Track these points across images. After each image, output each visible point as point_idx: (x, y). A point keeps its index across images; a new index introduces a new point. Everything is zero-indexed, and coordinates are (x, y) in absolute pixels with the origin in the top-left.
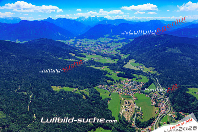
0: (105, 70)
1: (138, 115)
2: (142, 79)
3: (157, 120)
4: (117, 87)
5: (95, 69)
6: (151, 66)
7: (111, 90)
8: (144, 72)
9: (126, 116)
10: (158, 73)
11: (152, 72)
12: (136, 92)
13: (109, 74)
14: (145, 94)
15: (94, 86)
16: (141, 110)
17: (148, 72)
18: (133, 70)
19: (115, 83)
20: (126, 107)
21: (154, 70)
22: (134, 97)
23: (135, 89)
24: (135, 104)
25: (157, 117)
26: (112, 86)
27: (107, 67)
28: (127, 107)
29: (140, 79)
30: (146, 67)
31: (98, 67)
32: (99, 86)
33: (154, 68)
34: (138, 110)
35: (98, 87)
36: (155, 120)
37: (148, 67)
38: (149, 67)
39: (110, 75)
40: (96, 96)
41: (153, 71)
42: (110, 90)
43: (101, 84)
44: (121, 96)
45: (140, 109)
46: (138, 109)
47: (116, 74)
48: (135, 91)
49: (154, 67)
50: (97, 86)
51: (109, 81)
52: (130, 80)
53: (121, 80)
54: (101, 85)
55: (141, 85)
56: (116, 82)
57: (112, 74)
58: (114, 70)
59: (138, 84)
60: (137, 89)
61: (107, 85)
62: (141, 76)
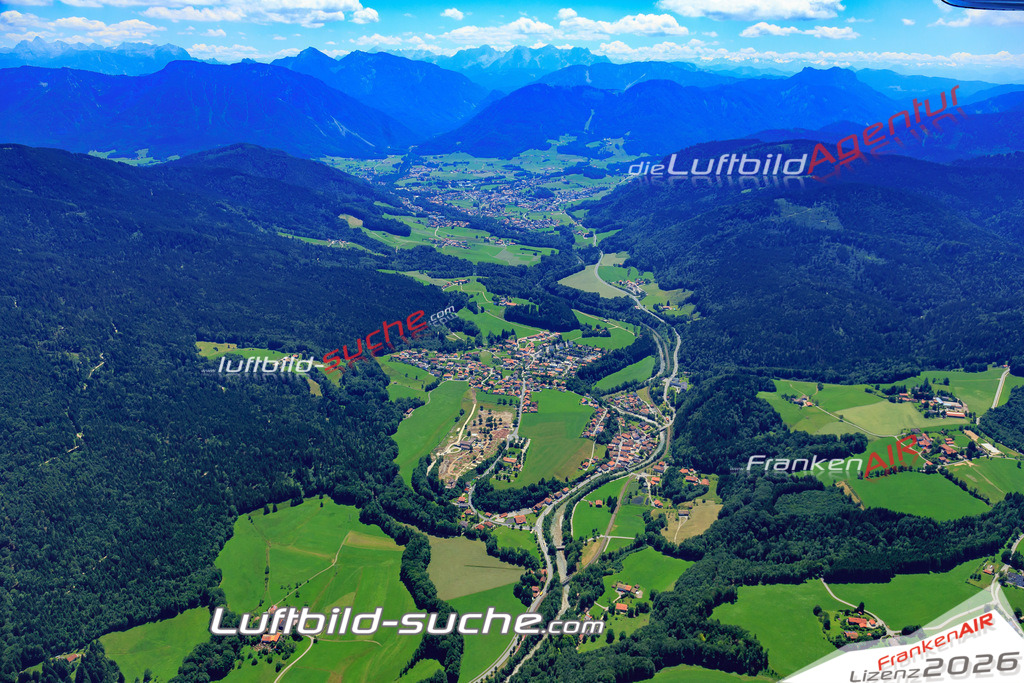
0: (462, 289)
1: (500, 466)
2: (608, 335)
3: (574, 490)
4: (477, 360)
5: (420, 285)
6: (680, 285)
7: (444, 371)
8: (639, 306)
9: (452, 466)
10: (698, 313)
11: (673, 310)
12: (550, 384)
13: (473, 308)
14: (582, 394)
15: (380, 353)
16: (524, 451)
17: (656, 307)
18: (595, 297)
19: (479, 344)
20: (469, 434)
21: (688, 301)
22: (528, 402)
23: (552, 373)
24: (515, 426)
25: (581, 479)
26: (457, 356)
27: (478, 280)
28: (473, 435)
29: (603, 336)
30: (662, 287)
31: (442, 277)
32: (404, 354)
33: (689, 293)
34: (513, 449)
35: (395, 355)
36: (566, 489)
37: (667, 289)
38: (674, 287)
39: (476, 313)
40: (367, 387)
41: (680, 305)
42: (441, 370)
43: (416, 346)
44: (473, 396)
45: (522, 447)
46: (517, 446)
47: (502, 311)
48: (546, 380)
49: (691, 289)
50: (393, 352)
51: (455, 337)
52: (554, 335)
53: (513, 333)
54: (414, 351)
55: (589, 359)
56: (485, 343)
57: (483, 311)
58: (499, 292)
59: (579, 354)
60: (560, 373)
61: (440, 351)
62: (613, 325)
